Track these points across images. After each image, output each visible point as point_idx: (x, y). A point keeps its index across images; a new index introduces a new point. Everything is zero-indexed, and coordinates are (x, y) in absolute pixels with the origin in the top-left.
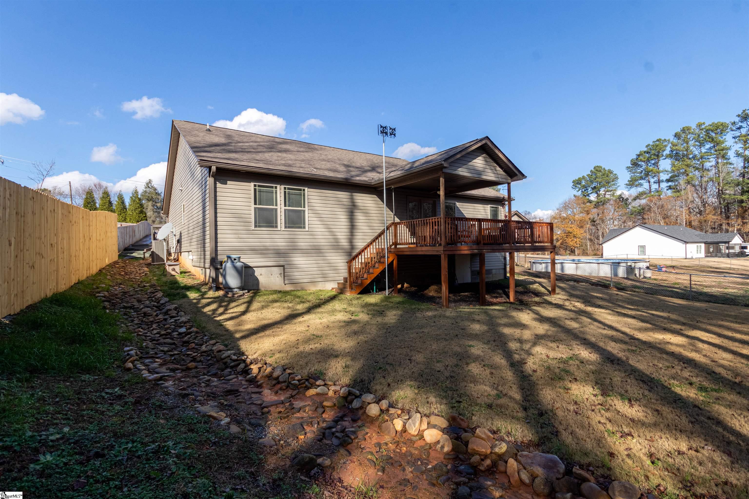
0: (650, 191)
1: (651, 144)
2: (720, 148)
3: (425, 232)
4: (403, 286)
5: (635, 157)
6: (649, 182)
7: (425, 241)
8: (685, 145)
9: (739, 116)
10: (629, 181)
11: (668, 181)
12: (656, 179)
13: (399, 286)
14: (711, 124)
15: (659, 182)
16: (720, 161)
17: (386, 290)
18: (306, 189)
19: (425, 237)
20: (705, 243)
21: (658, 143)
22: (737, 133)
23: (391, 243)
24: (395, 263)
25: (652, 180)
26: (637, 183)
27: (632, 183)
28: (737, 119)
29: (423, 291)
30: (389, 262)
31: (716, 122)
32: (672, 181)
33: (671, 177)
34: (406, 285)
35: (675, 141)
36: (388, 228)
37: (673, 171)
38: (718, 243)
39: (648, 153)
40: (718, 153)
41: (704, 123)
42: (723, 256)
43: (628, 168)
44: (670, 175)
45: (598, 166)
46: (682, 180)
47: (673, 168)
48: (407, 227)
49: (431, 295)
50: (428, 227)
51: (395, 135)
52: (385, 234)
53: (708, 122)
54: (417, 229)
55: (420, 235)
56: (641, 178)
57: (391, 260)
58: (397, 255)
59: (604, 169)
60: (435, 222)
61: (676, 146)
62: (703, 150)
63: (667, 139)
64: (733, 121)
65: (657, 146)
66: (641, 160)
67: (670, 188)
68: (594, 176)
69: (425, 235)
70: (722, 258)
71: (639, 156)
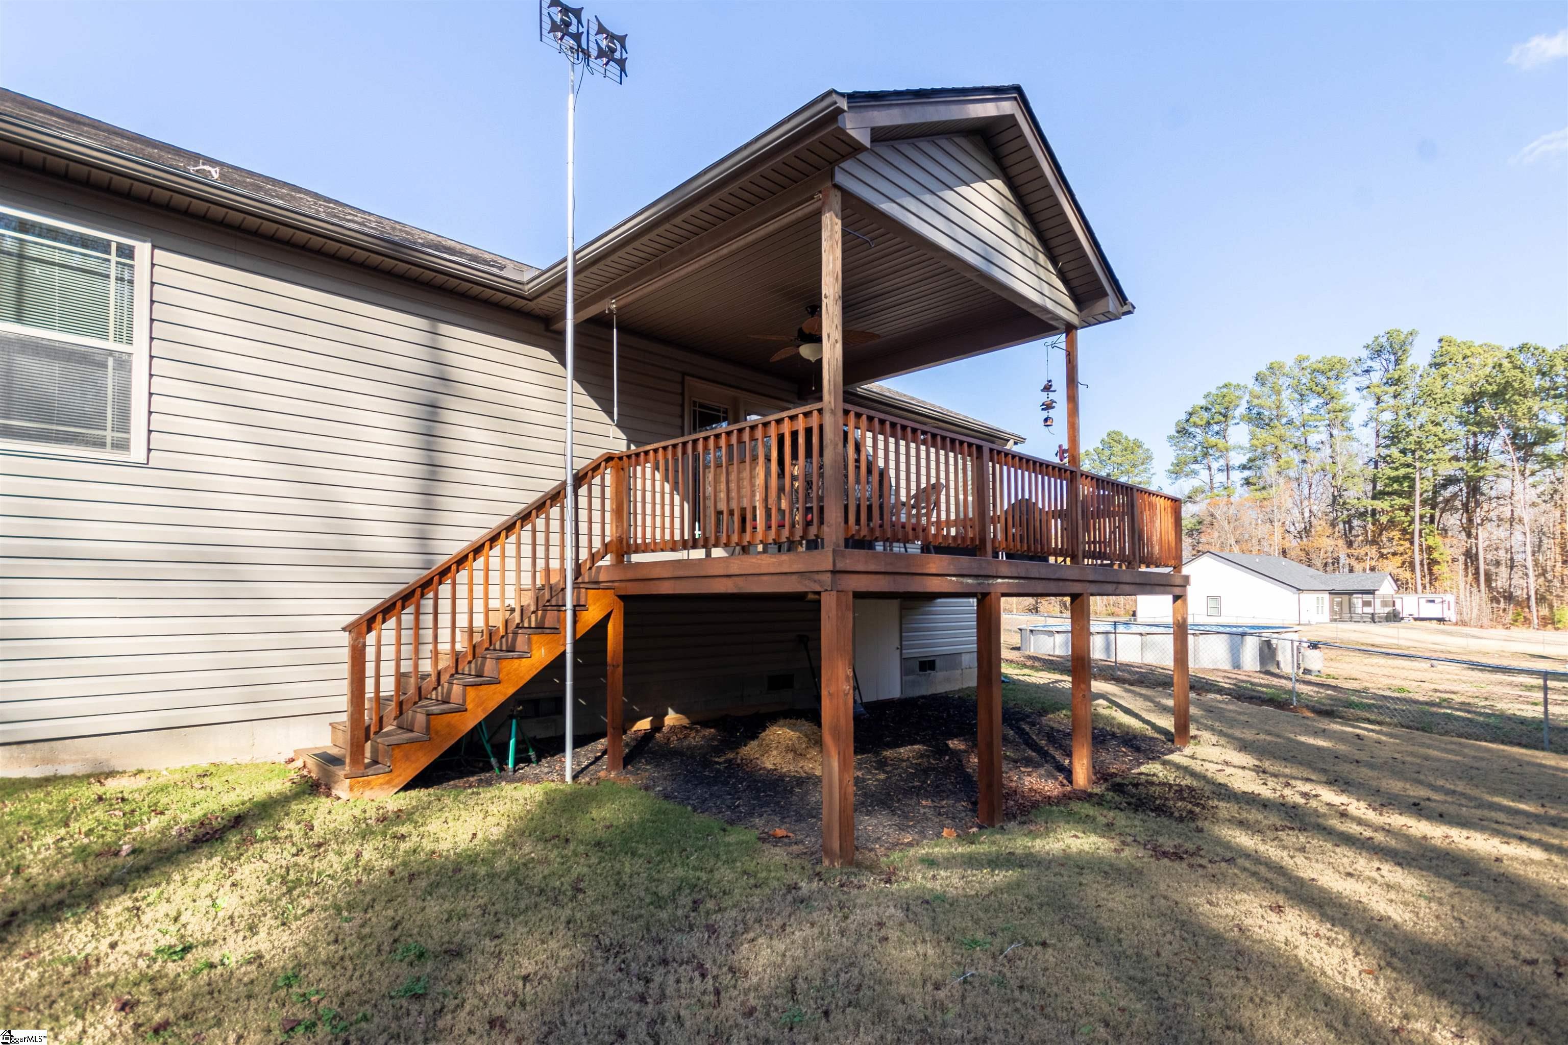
0: (1212, 488)
1: (1214, 391)
2: (1338, 407)
3: (746, 491)
4: (657, 727)
5: (1184, 417)
6: (1209, 468)
7: (743, 530)
8: (1274, 397)
9: (1367, 347)
10: (1172, 464)
11: (1244, 467)
12: (1222, 462)
13: (644, 725)
14: (1320, 359)
15: (1228, 468)
16: (1335, 432)
17: (563, 750)
18: (143, 249)
19: (743, 510)
20: (1332, 593)
21: (1225, 390)
22: (1364, 381)
23: (597, 544)
24: (614, 631)
25: (1215, 465)
26: (1187, 469)
27: (1178, 470)
28: (1365, 354)
29: (736, 745)
30: (582, 631)
31: (1329, 356)
32: (1250, 468)
33: (1251, 460)
34: (672, 718)
35: (1257, 389)
36: (580, 479)
37: (1253, 448)
38: (1350, 593)
39: (1207, 409)
40: (1332, 415)
41: (1307, 358)
42: (1361, 620)
43: (1171, 438)
44: (1248, 456)
45: (1114, 432)
46: (1270, 468)
47: (1255, 442)
48: (666, 478)
49: (769, 766)
50: (760, 471)
51: (621, 63)
52: (569, 501)
53: (1315, 356)
54: (710, 477)
55: (722, 506)
56: (1196, 461)
57: (592, 616)
58: (621, 597)
59: (1126, 438)
60: (794, 434)
61: (1259, 398)
62: (1307, 411)
63: (1242, 384)
64: (1357, 358)
65: (1224, 396)
66: (1195, 425)
67: (1247, 482)
68: (1107, 452)
69: (745, 503)
70: (1362, 624)
71: (1190, 414)
